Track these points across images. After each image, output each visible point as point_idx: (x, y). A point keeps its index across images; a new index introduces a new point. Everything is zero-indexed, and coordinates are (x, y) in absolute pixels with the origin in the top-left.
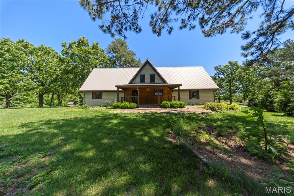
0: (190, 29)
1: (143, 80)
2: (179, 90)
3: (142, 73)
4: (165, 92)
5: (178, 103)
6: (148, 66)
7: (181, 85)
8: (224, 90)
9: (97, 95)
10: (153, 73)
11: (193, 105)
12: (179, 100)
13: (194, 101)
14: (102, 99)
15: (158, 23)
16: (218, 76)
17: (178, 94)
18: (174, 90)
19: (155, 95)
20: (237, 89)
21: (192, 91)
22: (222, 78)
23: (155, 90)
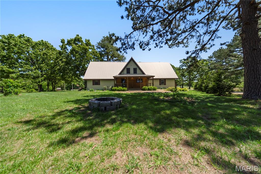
0: (160, 48)
1: (128, 72)
2: (153, 79)
3: (128, 67)
4: (144, 80)
5: (153, 87)
6: (132, 62)
7: (154, 76)
8: (186, 78)
9: (96, 82)
10: (135, 67)
11: (161, 89)
12: (153, 86)
13: (162, 86)
14: (100, 85)
15: (143, 45)
16: (182, 68)
17: (152, 81)
18: (150, 79)
19: (137, 82)
20: (195, 78)
21: (161, 80)
22: (184, 69)
23: (137, 79)
